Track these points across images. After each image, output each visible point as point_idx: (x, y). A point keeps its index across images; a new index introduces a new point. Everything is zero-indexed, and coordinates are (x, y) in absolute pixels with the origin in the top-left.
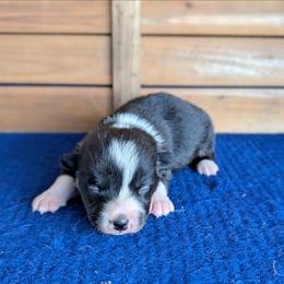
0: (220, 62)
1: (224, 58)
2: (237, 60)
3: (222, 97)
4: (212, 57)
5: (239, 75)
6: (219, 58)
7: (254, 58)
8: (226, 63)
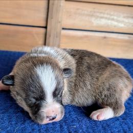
0: (106, 18)
1: (108, 16)
2: (115, 18)
3: (105, 38)
4: (102, 15)
5: (115, 26)
6: (105, 16)
7: (124, 17)
8: (109, 19)
